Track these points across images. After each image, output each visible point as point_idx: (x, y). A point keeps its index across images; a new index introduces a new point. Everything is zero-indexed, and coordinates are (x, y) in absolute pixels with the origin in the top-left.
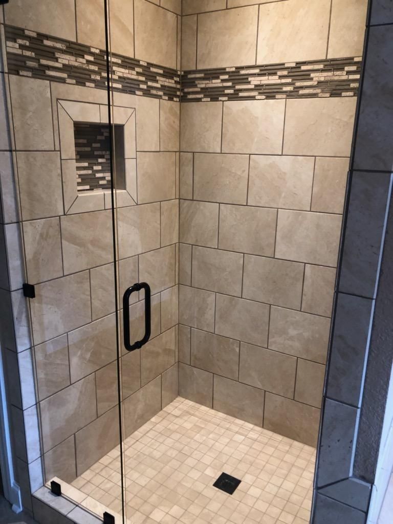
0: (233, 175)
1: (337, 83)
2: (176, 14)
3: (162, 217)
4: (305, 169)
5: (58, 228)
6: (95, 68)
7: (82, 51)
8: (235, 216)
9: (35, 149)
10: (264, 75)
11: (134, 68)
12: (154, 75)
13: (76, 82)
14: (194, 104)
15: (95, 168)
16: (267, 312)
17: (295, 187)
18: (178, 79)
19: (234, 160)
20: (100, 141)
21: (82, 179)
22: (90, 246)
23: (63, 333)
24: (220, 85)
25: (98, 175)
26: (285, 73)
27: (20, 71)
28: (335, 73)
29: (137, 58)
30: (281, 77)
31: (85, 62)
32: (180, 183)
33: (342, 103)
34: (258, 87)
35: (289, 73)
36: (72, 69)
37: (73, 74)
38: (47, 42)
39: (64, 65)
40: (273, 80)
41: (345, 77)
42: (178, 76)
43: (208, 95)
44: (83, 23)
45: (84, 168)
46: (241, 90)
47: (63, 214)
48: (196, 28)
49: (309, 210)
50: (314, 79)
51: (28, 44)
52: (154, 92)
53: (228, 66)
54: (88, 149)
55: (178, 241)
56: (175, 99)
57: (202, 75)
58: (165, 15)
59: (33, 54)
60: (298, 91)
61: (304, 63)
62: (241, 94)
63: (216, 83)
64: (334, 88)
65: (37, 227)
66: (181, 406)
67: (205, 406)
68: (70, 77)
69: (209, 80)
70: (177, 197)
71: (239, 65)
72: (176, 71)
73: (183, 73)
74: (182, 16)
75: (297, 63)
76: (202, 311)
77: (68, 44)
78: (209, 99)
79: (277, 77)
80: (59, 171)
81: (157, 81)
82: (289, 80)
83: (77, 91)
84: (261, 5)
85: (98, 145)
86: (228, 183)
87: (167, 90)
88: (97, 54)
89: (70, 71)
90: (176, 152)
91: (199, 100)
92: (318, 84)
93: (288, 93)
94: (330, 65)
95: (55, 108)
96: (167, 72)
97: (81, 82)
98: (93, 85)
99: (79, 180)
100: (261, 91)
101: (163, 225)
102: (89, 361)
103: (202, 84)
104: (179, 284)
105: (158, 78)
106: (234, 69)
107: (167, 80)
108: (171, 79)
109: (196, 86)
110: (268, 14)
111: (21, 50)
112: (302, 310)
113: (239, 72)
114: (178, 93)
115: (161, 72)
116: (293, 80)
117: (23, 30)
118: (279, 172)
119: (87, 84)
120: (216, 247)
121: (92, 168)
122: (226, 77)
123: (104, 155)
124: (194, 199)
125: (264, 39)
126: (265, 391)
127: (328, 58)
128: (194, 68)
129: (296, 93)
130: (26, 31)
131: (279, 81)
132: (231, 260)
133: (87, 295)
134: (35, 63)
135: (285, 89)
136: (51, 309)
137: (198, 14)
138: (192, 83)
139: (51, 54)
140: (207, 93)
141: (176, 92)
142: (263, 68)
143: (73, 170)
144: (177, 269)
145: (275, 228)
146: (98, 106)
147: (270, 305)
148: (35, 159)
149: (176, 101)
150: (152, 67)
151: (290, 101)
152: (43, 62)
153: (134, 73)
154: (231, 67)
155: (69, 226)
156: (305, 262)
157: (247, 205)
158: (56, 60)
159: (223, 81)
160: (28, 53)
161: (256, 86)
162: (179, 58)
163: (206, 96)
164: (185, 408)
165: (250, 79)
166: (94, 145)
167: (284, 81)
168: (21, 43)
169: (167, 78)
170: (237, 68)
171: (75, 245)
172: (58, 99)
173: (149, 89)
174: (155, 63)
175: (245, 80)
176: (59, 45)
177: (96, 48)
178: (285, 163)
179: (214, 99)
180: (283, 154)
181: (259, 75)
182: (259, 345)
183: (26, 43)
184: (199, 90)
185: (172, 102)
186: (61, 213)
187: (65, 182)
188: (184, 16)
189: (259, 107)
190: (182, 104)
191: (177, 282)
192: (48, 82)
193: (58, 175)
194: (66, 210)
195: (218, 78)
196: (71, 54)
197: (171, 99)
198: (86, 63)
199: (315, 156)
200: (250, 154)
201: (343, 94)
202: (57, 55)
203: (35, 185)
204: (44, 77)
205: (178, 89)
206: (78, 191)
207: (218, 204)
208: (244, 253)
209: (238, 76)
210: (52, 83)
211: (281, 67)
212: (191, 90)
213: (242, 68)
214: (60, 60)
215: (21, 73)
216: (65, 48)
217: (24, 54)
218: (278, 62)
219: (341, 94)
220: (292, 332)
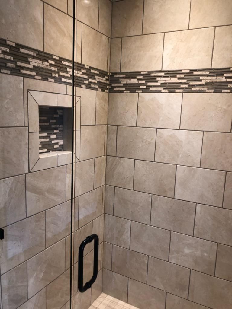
0: (145, 141)
1: (219, 84)
2: (108, 37)
3: (96, 168)
4: (196, 139)
5: (24, 182)
6: (56, 69)
7: (47, 57)
8: (145, 169)
9: (10, 126)
10: (168, 77)
11: (81, 70)
12: (93, 75)
13: (42, 78)
14: (118, 94)
15: (52, 137)
16: (168, 236)
17: (189, 151)
18: (107, 78)
19: (146, 131)
20: (55, 118)
21: (42, 145)
22: (46, 194)
23: (24, 261)
24: (137, 82)
25: (53, 142)
26: (182, 76)
27: (2, 70)
28: (217, 77)
29: (83, 63)
30: (179, 79)
31: (48, 65)
32: (107, 145)
33: (223, 97)
34: (163, 85)
35: (185, 76)
36: (39, 69)
37: (40, 73)
38: (22, 50)
39: (34, 66)
40: (174, 80)
41: (224, 80)
42: (108, 76)
43: (128, 89)
44: (48, 39)
45: (44, 137)
46: (151, 86)
47: (28, 172)
48: (120, 46)
49: (199, 167)
50: (203, 81)
51: (8, 50)
52: (93, 86)
53: (142, 71)
54: (47, 124)
55: (104, 184)
56: (106, 91)
57: (124, 76)
58: (101, 37)
59: (12, 58)
60: (191, 88)
61: (196, 70)
62: (151, 89)
63: (134, 81)
64: (217, 87)
65: (8, 183)
66: (104, 301)
67: (122, 300)
68: (37, 75)
69: (129, 79)
70: (105, 154)
71: (150, 70)
72: (107, 72)
73: (111, 74)
74: (111, 38)
75: (191, 70)
76: (121, 233)
77: (37, 52)
78: (129, 92)
79: (176, 79)
80: (27, 141)
81: (95, 79)
82: (185, 81)
83: (42, 84)
84: (165, 33)
85: (54, 121)
86: (141, 146)
87: (101, 85)
88: (57, 60)
89: (38, 71)
90: (105, 125)
91: (122, 92)
92: (205, 84)
93: (184, 89)
94: (213, 72)
95: (26, 96)
96: (102, 73)
97: (45, 79)
98: (53, 80)
99: (40, 146)
100: (165, 87)
101: (96, 174)
102: (42, 279)
103: (124, 82)
104: (104, 213)
105: (96, 77)
106: (146, 73)
107: (101, 78)
108: (103, 78)
109: (120, 83)
110: (171, 39)
111: (3, 55)
112: (194, 236)
113: (150, 74)
114: (108, 87)
115: (98, 73)
116: (187, 81)
117: (5, 41)
118: (178, 141)
119: (50, 80)
120: (132, 189)
121: (50, 137)
122: (141, 77)
123: (58, 128)
124: (117, 156)
125: (167, 54)
126: (166, 292)
127: (212, 68)
128: (119, 71)
129: (190, 89)
130: (7, 41)
131: (178, 81)
132: (142, 198)
133: (43, 230)
134: (12, 65)
135: (182, 86)
136: (16, 244)
137: (122, 37)
138: (117, 81)
139: (25, 58)
140: (128, 88)
141: (106, 86)
142: (167, 72)
143: (36, 139)
144: (103, 203)
145: (175, 178)
146: (56, 94)
147: (171, 231)
148: (9, 133)
149: (106, 92)
150: (93, 70)
151: (186, 94)
152: (19, 64)
153: (81, 73)
154: (144, 71)
155: (32, 180)
156: (197, 202)
157: (154, 162)
158: (29, 63)
159: (139, 80)
160: (8, 57)
161: (162, 84)
162: (109, 64)
163: (126, 89)
164: (107, 303)
165: (157, 79)
166: (51, 121)
167: (181, 81)
168: (3, 49)
169: (101, 77)
170: (148, 72)
171: (36, 194)
172: (28, 90)
173: (90, 84)
174: (94, 67)
175: (154, 80)
176: (31, 53)
177: (57, 56)
178: (182, 135)
179: (133, 91)
180: (181, 129)
181: (164, 77)
182: (162, 259)
183: (7, 50)
184: (122, 85)
185: (104, 93)
186: (27, 171)
187: (31, 149)
188: (113, 38)
189: (163, 97)
190: (110, 94)
191: (103, 212)
192: (22, 78)
193: (26, 144)
194: (30, 169)
195: (135, 78)
196: (40, 59)
197: (103, 91)
198: (50, 66)
199: (203, 131)
200: (157, 128)
201: (223, 91)
202: (30, 59)
203: (9, 152)
204: (19, 74)
205: (108, 84)
206: (40, 153)
207: (134, 160)
208: (152, 194)
209: (149, 77)
210: (25, 78)
211: (179, 72)
212: (116, 85)
213: (152, 72)
214: (31, 63)
215: (2, 71)
216: (35, 55)
217: (5, 58)
218: (177, 69)
219: (221, 91)
220: (187, 251)
